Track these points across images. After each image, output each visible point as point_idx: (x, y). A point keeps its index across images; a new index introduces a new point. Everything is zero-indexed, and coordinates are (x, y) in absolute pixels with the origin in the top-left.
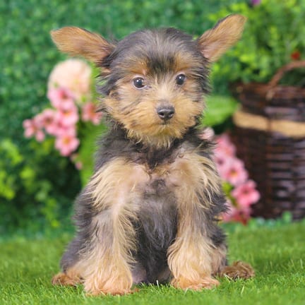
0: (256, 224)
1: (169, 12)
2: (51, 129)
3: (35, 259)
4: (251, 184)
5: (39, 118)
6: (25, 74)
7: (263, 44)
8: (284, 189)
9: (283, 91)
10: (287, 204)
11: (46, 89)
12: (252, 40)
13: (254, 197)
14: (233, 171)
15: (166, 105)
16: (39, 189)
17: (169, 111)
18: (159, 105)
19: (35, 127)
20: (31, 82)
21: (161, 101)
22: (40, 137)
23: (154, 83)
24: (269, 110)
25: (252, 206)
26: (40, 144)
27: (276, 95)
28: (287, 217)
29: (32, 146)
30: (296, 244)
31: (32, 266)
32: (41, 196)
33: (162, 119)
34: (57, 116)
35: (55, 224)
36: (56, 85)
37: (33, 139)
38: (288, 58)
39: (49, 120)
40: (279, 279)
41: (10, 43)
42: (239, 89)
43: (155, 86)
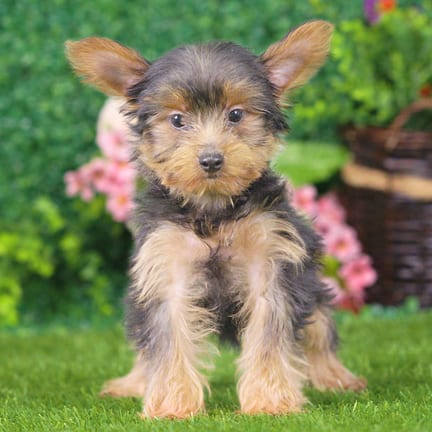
0: (371, 314)
1: (259, 32)
2: (102, 185)
3: (80, 358)
4: (365, 261)
5: (86, 170)
6: (68, 111)
7: (383, 76)
8: (408, 267)
9: (409, 138)
10: (412, 287)
11: (95, 132)
12: (368, 70)
13: (369, 277)
14: (341, 243)
15: (211, 151)
16: (85, 264)
17: (216, 160)
18: (201, 151)
19: (80, 183)
20: (76, 122)
21: (205, 146)
22: (87, 195)
23: (197, 122)
24: (391, 163)
25: (367, 289)
26: (86, 205)
27: (399, 144)
28: (413, 304)
29: (76, 206)
30: (424, 342)
31: (76, 367)
32: (89, 273)
33: (206, 171)
34: (109, 167)
35: (107, 310)
36: (110, 128)
37: (77, 198)
38: (415, 94)
39: (98, 174)
40: (403, 391)
41: (49, 70)
42: (351, 135)
43: (198, 125)
